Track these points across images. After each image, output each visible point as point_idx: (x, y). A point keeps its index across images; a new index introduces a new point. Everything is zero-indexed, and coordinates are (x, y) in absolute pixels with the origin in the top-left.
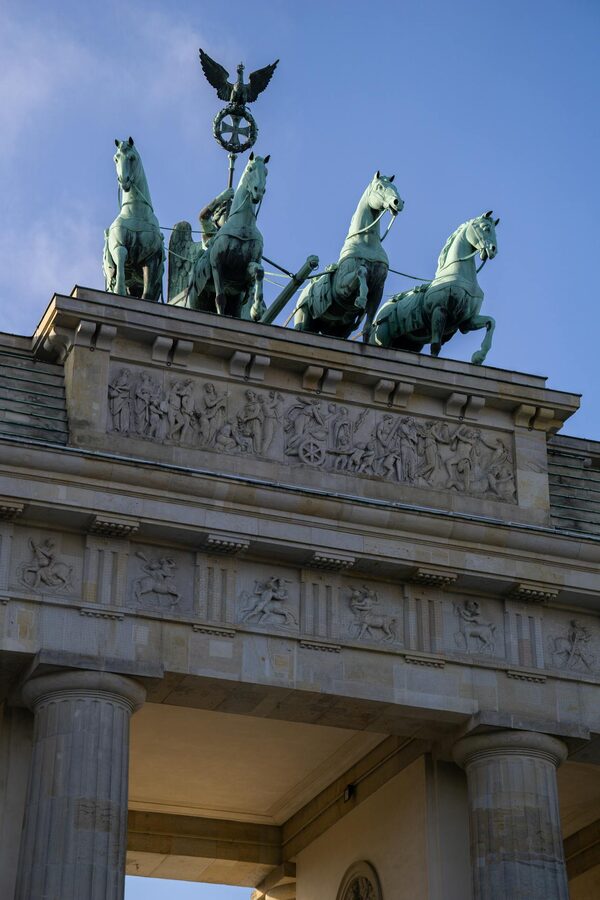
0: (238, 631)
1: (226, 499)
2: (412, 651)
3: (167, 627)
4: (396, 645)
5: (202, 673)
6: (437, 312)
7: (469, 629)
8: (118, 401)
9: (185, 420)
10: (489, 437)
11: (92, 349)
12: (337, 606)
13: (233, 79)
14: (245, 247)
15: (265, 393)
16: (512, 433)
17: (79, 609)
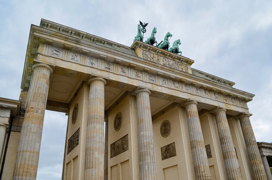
0: (161, 86)
1: (160, 68)
2: (181, 90)
3: (153, 85)
4: (179, 90)
5: (158, 91)
6: (174, 50)
7: (187, 88)
8: (143, 55)
9: (151, 58)
10: (184, 65)
11: (140, 48)
12: (172, 84)
13: (143, 24)
14: (154, 39)
15: (160, 56)
16: (187, 65)
17: (142, 81)
